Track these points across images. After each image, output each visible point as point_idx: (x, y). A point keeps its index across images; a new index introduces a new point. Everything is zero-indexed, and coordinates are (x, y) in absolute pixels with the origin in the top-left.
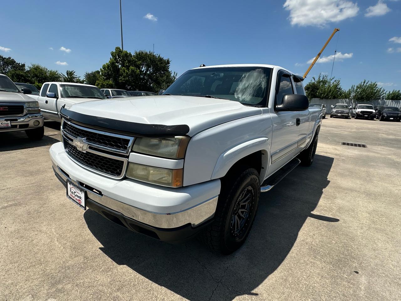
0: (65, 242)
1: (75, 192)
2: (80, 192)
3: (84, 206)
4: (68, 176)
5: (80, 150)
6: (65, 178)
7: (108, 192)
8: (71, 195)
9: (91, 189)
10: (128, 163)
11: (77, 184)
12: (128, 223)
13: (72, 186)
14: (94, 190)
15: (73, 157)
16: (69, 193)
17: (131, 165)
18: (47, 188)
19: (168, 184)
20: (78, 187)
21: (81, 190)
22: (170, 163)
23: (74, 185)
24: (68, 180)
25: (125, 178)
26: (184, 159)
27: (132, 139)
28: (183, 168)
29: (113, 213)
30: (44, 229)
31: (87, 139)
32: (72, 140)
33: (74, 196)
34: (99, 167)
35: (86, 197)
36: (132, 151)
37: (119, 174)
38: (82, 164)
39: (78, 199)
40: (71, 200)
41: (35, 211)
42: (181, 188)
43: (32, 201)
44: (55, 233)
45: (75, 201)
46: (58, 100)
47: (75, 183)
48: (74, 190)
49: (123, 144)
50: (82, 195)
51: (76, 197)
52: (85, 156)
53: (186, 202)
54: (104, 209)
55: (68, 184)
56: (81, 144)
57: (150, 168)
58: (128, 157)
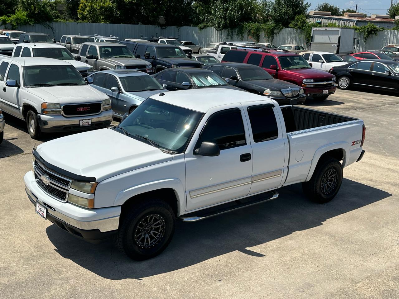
0: (31, 244)
1: (41, 209)
2: (44, 209)
3: (45, 217)
4: (37, 198)
5: (45, 183)
6: (35, 199)
7: (58, 209)
8: (38, 210)
9: (51, 207)
10: (69, 193)
11: (42, 204)
12: (68, 227)
13: (39, 205)
14: (52, 209)
15: (40, 186)
16: (37, 209)
17: (70, 195)
18: (15, 207)
19: (86, 206)
20: (43, 206)
21: (44, 208)
22: (87, 195)
23: (41, 204)
24: (37, 201)
25: (67, 202)
26: (94, 194)
27: (71, 181)
28: (93, 198)
29: (61, 221)
30: (17, 235)
31: (49, 177)
32: (41, 176)
33: (40, 211)
34: (55, 194)
35: (47, 212)
36: (71, 188)
37: (64, 199)
38: (46, 191)
39: (42, 213)
40: (38, 214)
41: (9, 224)
42: (93, 209)
43: (5, 216)
44: (25, 239)
45: (40, 214)
46: (20, 89)
47: (41, 203)
48: (40, 207)
49: (67, 183)
50: (45, 211)
51: (41, 212)
52: (47, 187)
53: (93, 216)
54: (56, 219)
55: (37, 203)
56: (46, 180)
57: (79, 198)
58: (68, 190)
